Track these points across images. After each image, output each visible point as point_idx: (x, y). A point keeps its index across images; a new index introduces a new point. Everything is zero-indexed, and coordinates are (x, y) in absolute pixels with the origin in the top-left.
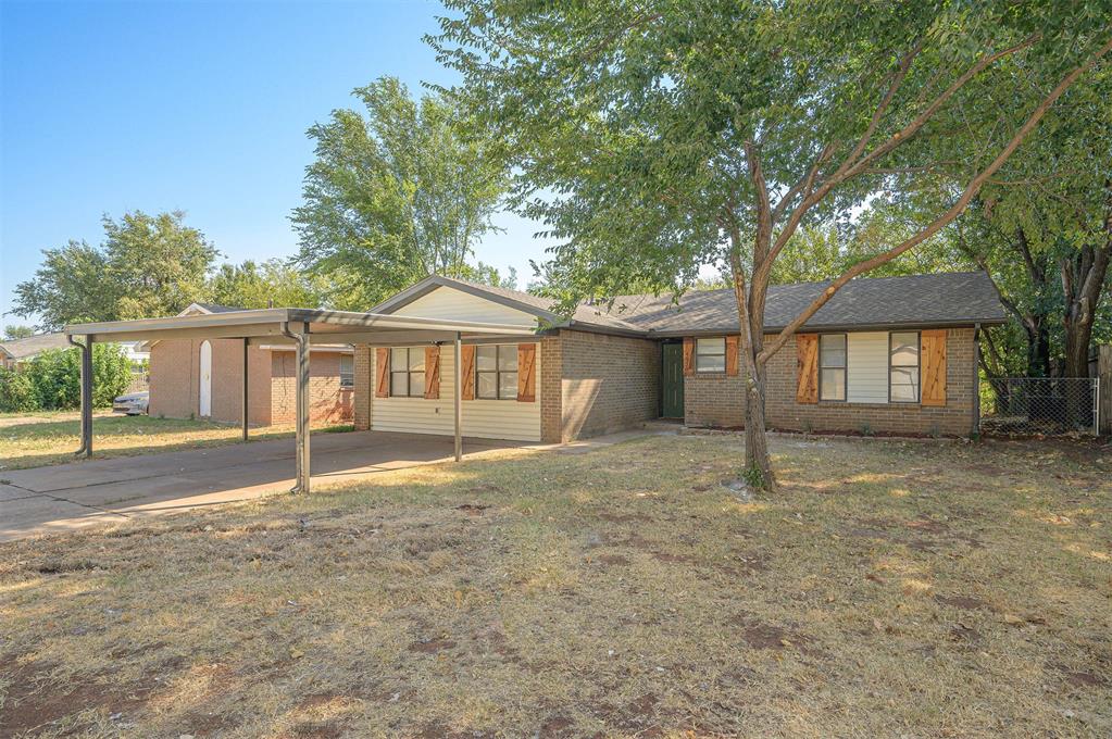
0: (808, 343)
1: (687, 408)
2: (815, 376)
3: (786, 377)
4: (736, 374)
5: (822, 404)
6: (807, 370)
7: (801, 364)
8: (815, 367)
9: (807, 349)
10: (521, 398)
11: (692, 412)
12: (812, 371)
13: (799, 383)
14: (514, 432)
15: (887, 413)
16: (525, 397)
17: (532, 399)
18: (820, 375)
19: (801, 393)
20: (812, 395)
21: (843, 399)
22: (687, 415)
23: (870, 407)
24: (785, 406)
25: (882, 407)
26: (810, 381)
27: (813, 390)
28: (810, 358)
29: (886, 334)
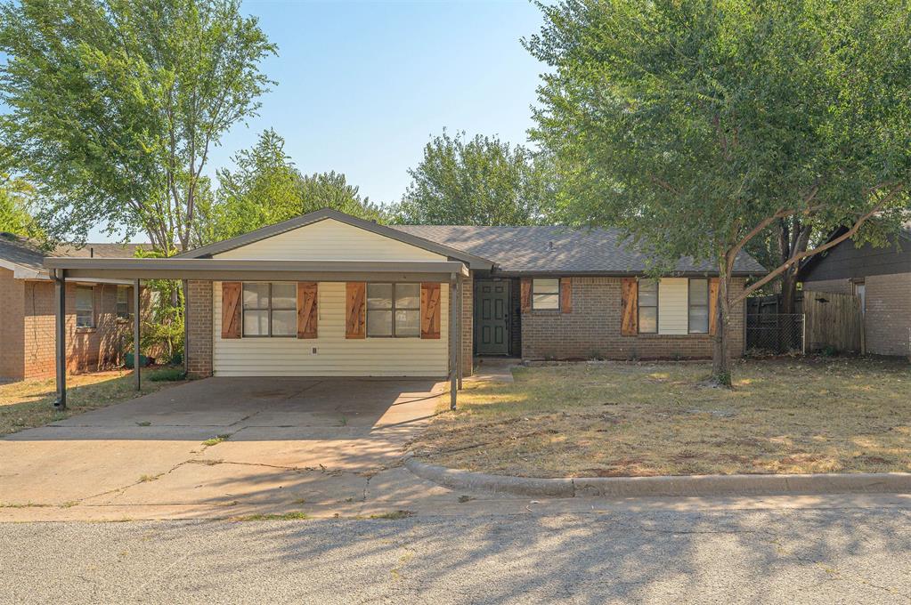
0: (630, 286)
1: (524, 343)
2: (635, 314)
3: (612, 314)
4: (569, 311)
5: (640, 336)
6: (629, 308)
7: (624, 303)
8: (635, 306)
9: (629, 290)
10: (425, 335)
11: (528, 347)
12: (633, 310)
13: (622, 320)
14: (418, 369)
15: (687, 342)
16: (430, 333)
17: (436, 335)
18: (638, 312)
19: (624, 328)
20: (633, 329)
21: (655, 331)
22: (523, 349)
23: (676, 338)
24: (612, 339)
25: (684, 338)
26: (631, 318)
27: (633, 325)
28: (631, 298)
29: (686, 279)
